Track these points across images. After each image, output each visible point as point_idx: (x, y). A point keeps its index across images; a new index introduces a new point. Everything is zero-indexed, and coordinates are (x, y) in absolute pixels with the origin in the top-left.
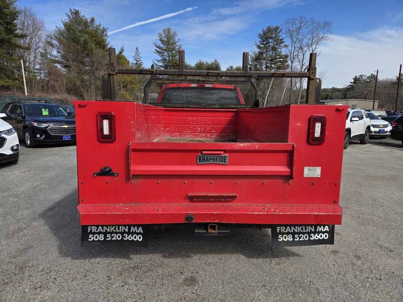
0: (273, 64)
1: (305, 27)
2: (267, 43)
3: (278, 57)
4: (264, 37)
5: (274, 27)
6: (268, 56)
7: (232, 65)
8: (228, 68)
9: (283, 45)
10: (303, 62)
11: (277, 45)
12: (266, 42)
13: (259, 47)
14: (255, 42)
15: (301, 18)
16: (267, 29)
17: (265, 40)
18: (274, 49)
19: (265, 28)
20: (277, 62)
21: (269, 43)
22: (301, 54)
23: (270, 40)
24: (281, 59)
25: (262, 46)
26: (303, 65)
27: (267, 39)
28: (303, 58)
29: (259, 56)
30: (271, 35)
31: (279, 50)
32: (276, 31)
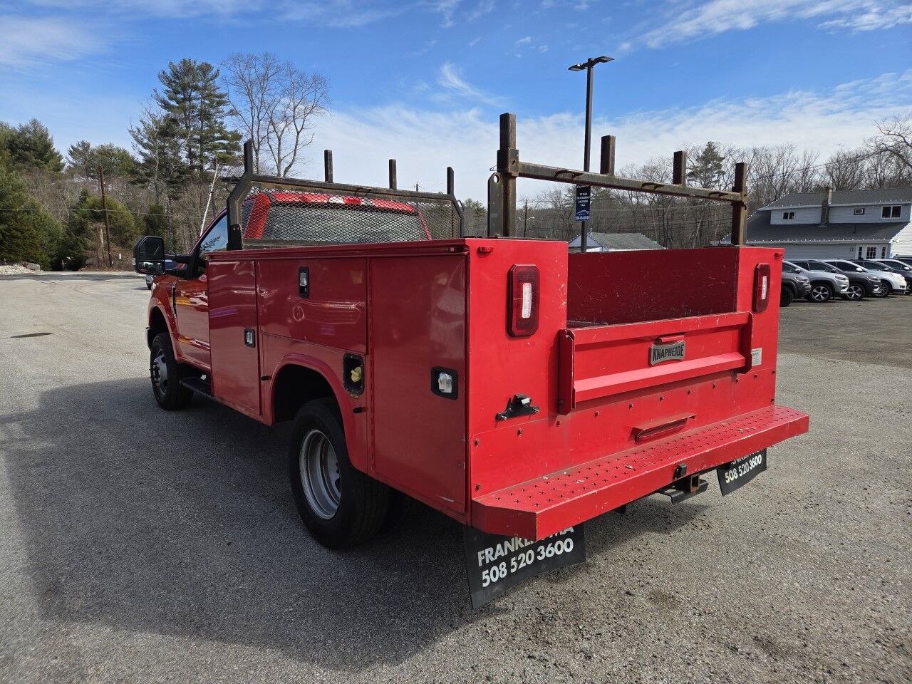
0: (207, 150)
1: (276, 77)
2: (184, 99)
3: (217, 135)
4: (175, 82)
5: (198, 64)
6: (192, 129)
7: (87, 140)
8: (75, 146)
9: (226, 109)
10: (279, 153)
11: (211, 106)
12: (182, 96)
13: (166, 106)
14: (155, 91)
15: (266, 55)
16: (181, 65)
17: (180, 90)
18: (205, 115)
19: (177, 62)
20: (215, 147)
21: (190, 99)
22: (273, 135)
23: (194, 94)
24: (225, 142)
25: (173, 103)
26: (280, 160)
27: (184, 89)
28: (279, 145)
29: (169, 126)
30: (194, 81)
31: (219, 120)
32: (204, 74)
